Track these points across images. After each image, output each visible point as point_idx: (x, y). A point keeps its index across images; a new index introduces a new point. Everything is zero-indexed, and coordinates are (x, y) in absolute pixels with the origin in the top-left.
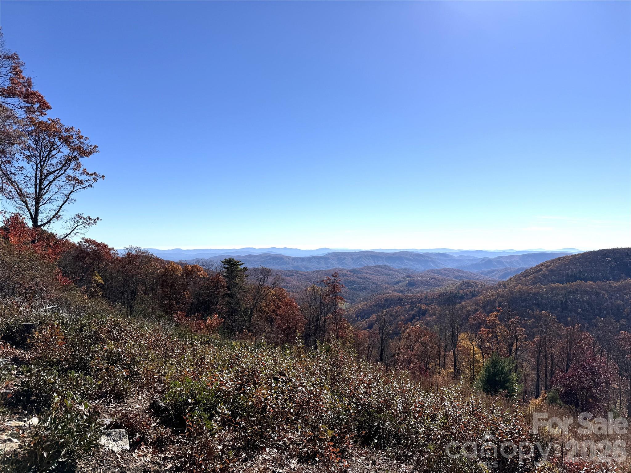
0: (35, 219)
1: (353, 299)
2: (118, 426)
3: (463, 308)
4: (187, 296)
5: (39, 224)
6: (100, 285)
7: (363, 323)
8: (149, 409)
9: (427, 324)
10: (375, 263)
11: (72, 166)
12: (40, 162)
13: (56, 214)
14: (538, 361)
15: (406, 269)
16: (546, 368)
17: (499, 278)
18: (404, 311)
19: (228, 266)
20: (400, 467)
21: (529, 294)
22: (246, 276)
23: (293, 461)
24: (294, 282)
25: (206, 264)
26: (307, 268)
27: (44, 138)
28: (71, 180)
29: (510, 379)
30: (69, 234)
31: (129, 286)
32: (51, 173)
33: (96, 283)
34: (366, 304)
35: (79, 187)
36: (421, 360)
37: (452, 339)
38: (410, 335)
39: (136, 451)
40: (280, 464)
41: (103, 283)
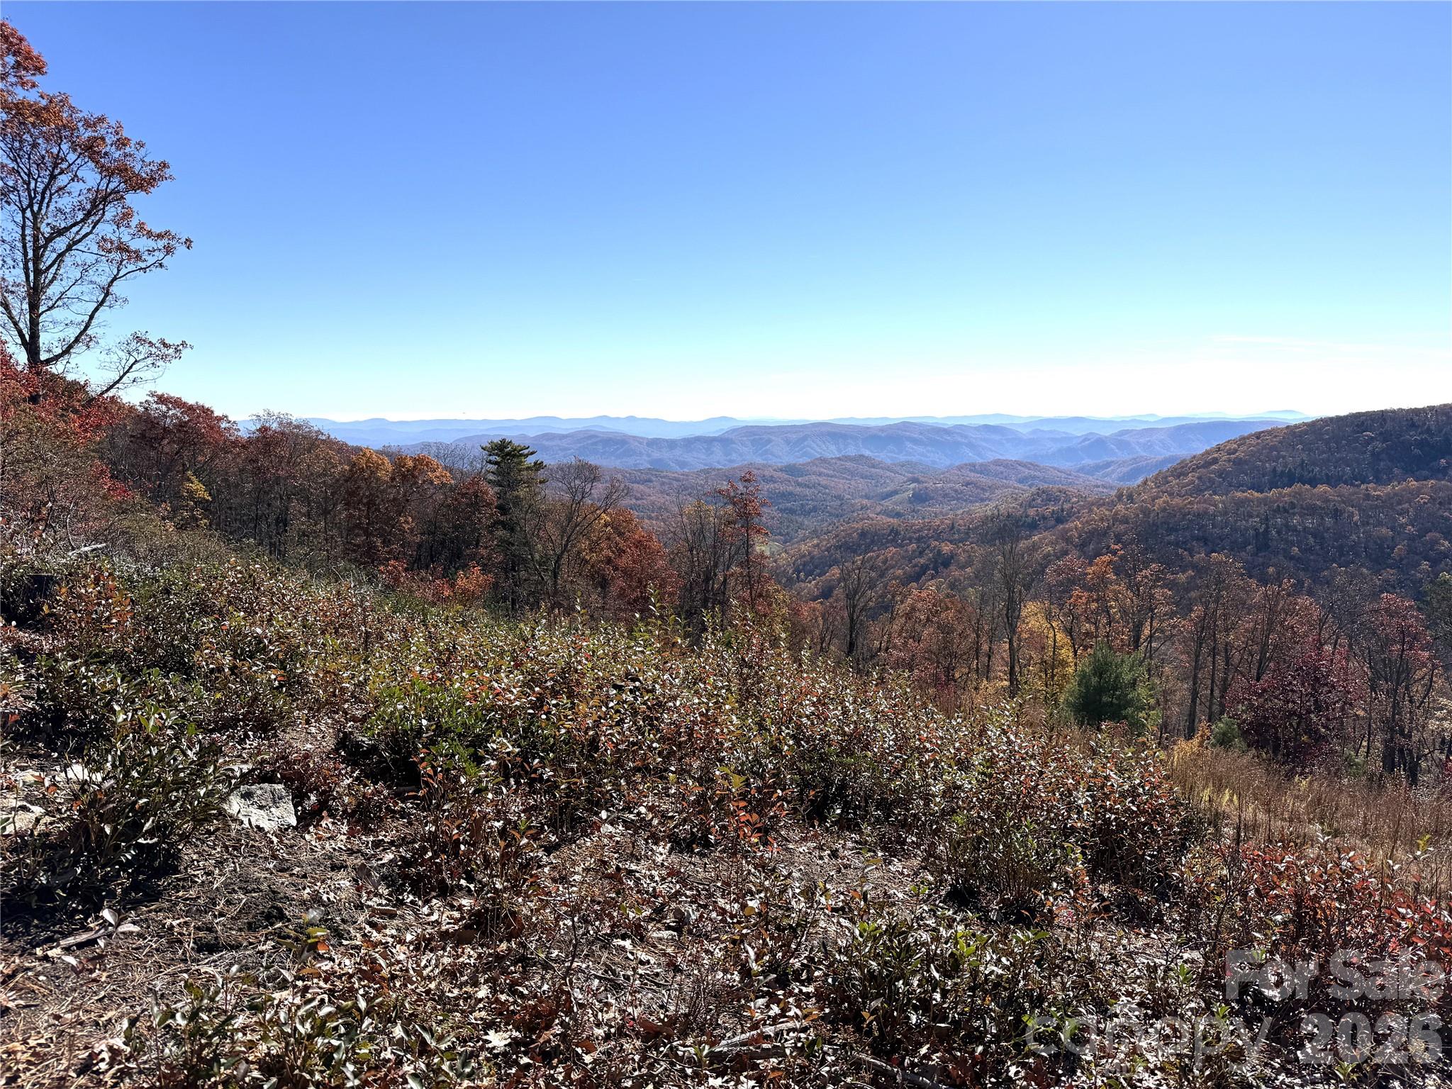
0: (32, 346)
1: (788, 534)
2: (269, 779)
3: (1034, 548)
4: (406, 527)
5: (43, 356)
6: (201, 502)
7: (811, 586)
8: (336, 751)
9: (952, 586)
10: (839, 450)
11: (108, 216)
12: (31, 205)
13: (81, 333)
14: (1196, 662)
15: (909, 463)
16: (1213, 674)
17: (1121, 479)
18: (903, 557)
19: (498, 459)
20: (889, 864)
21: (1185, 515)
22: (541, 482)
23: (661, 849)
24: (654, 496)
25: (449, 453)
26: (683, 464)
27: (35, 145)
28: (109, 251)
29: (1132, 700)
30: (118, 382)
31: (269, 505)
32: (60, 232)
33: (192, 498)
34: (818, 545)
35: (131, 267)
36: (938, 662)
37: (1007, 615)
38: (913, 609)
39: (311, 829)
40: (632, 855)
41: (210, 498)
